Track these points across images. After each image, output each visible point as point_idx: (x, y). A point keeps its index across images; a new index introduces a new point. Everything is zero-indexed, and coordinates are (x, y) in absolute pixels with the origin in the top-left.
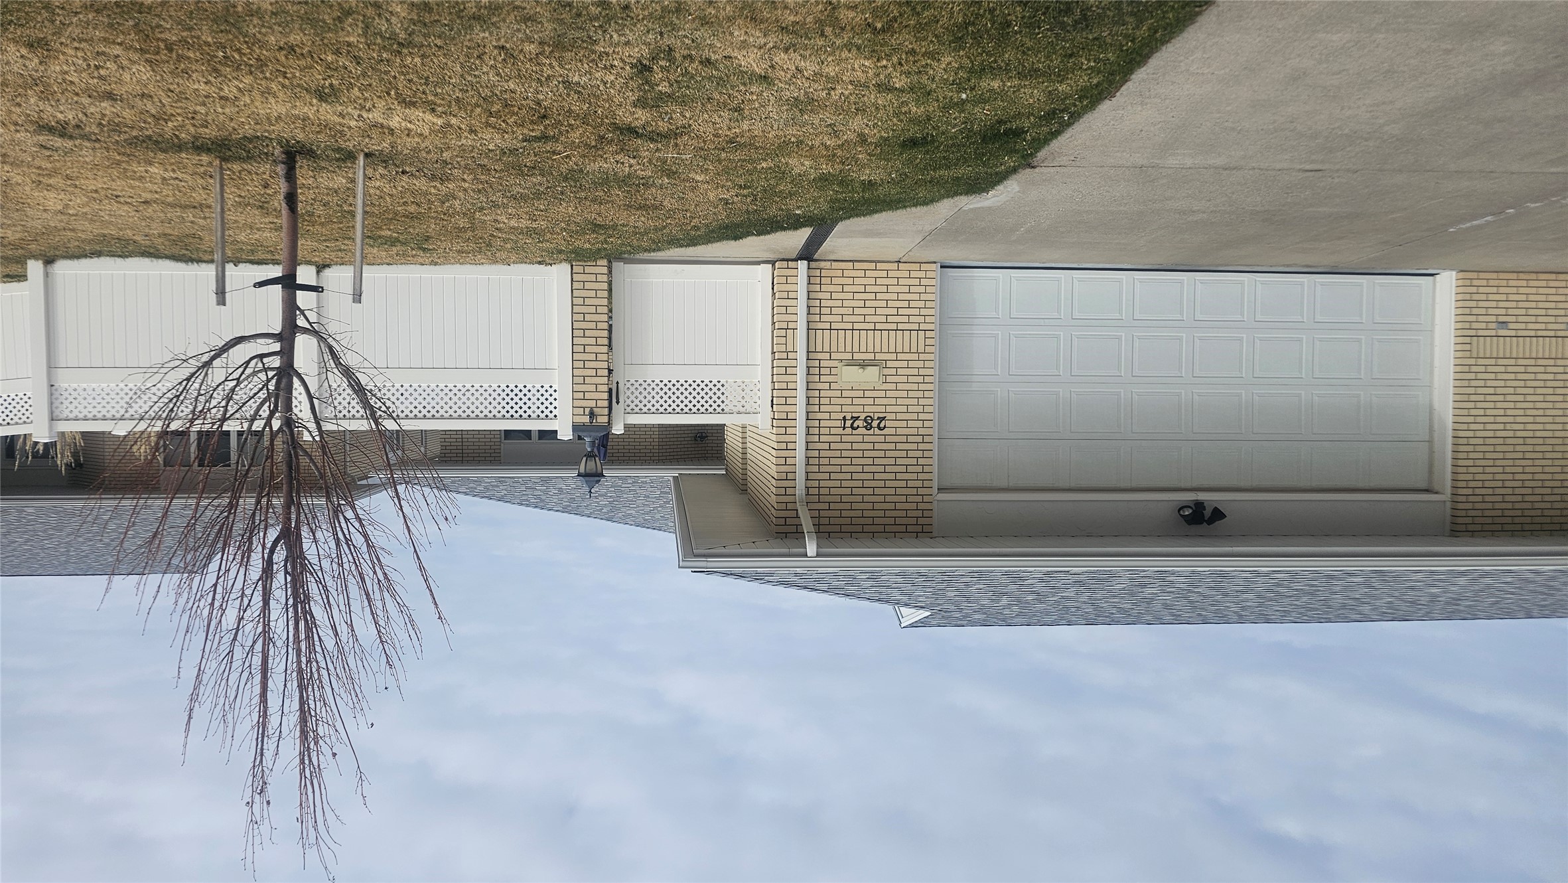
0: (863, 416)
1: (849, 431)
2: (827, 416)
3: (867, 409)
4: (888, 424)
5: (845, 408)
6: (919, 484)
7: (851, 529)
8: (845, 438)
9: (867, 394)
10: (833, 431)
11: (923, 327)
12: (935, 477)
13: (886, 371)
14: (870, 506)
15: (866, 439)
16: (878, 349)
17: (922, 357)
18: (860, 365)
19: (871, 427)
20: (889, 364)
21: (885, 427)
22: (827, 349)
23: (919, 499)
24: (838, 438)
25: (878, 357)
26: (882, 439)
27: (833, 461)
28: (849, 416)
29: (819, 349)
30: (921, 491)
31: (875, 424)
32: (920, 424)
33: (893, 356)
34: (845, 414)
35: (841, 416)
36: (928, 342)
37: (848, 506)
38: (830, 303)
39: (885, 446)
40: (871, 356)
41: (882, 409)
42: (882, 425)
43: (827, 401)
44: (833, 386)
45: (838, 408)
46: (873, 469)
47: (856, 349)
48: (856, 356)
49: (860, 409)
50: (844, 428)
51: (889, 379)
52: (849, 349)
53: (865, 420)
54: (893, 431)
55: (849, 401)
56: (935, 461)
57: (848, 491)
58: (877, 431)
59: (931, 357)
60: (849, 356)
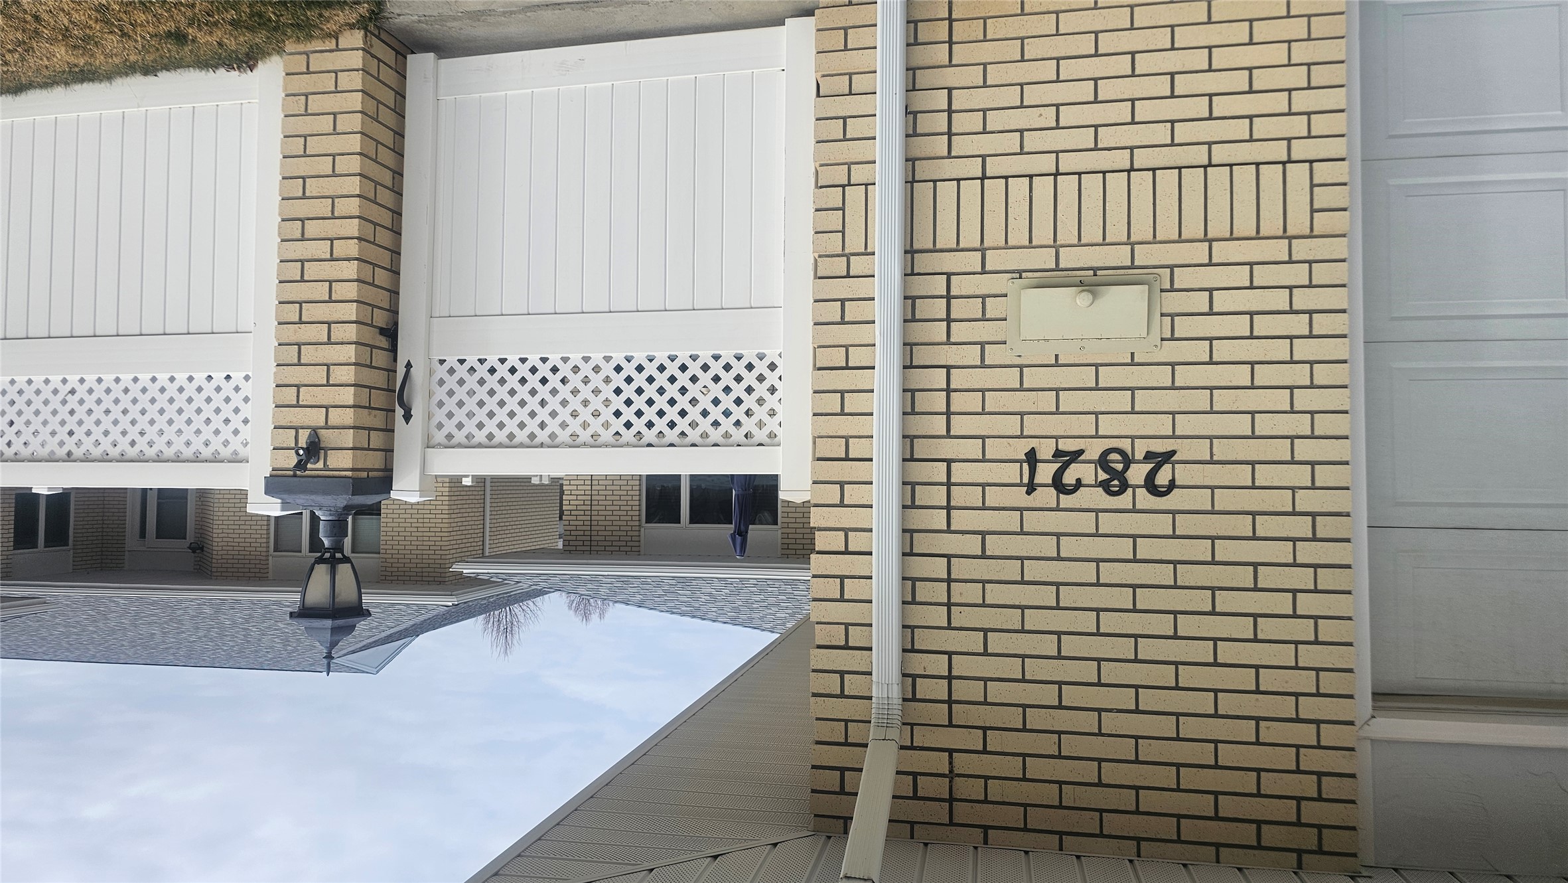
0: (1094, 450)
1: (1047, 496)
2: (972, 449)
3: (1108, 425)
4: (1184, 474)
5: (1033, 425)
6: (1305, 682)
7: (1059, 821)
8: (1033, 521)
9: (1109, 377)
10: (995, 497)
11: (1301, 150)
12: (1362, 658)
13: (1174, 303)
14: (1125, 749)
15: (1109, 523)
16: (1142, 230)
17: (1302, 249)
18: (1081, 284)
19: (1124, 486)
20: (1183, 278)
21: (1172, 485)
22: (970, 237)
23: (1306, 734)
24: (1010, 521)
25: (1144, 255)
26: (1163, 524)
27: (995, 594)
28: (1046, 450)
29: (946, 238)
30: (1309, 708)
31: (1137, 474)
32: (1301, 475)
33: (1199, 252)
34: (1033, 443)
35: (1020, 449)
36: (1324, 197)
37: (1047, 744)
38: (982, 98)
39: (1173, 549)
40: (1121, 256)
41: (1163, 425)
42: (1162, 478)
43: (972, 402)
44: (994, 355)
45: (1011, 425)
46: (1134, 624)
47: (1067, 234)
48: (1069, 258)
49: (1086, 425)
50: (1031, 488)
51: (1184, 327)
52: (1043, 234)
53: (1103, 462)
54: (1201, 499)
55: (1047, 401)
56: (1361, 605)
57: (1049, 695)
58: (1145, 499)
59: (1338, 248)
60: (1045, 259)
